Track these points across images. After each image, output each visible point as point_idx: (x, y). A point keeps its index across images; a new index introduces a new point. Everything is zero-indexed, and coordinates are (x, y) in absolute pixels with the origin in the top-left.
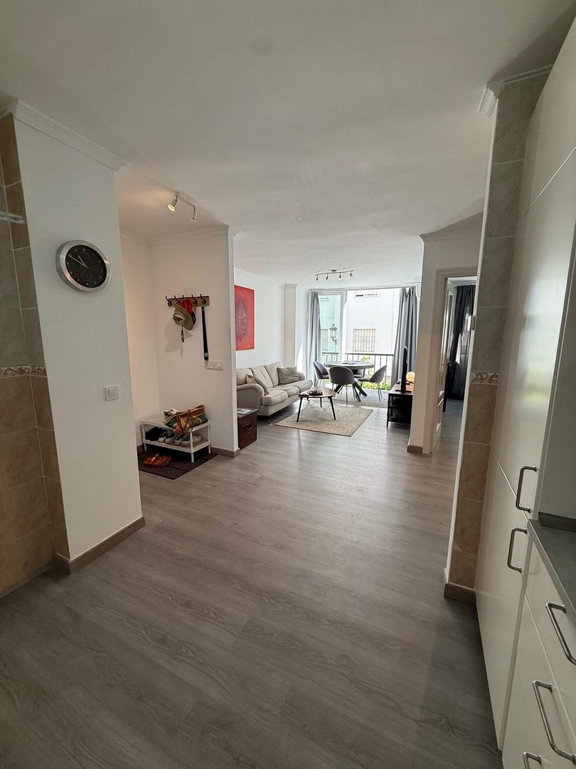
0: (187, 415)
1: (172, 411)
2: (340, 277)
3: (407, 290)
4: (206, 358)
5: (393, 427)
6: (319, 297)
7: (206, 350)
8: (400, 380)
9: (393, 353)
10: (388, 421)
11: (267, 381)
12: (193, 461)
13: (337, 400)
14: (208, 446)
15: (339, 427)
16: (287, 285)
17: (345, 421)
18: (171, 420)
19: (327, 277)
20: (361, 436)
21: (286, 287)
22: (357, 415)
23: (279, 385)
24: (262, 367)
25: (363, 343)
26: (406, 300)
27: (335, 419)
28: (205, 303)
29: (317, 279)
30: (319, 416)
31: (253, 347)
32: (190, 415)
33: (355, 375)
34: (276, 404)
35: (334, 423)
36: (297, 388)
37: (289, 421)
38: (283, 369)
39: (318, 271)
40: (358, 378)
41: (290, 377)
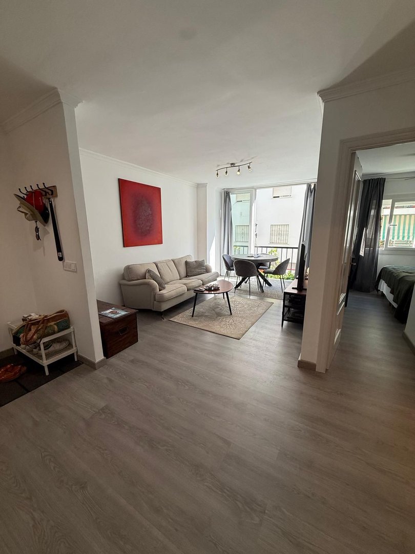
0: (45, 320)
1: (30, 316)
2: (239, 171)
3: (312, 186)
4: (61, 259)
5: (288, 326)
6: (231, 195)
7: (59, 249)
9: (298, 247)
10: (283, 320)
11: (171, 274)
12: (47, 373)
13: (242, 290)
14: (73, 354)
15: (231, 324)
16: (198, 184)
17: (240, 317)
18: (20, 328)
19: (226, 172)
20: (251, 339)
21: (197, 186)
22: (255, 309)
23: (186, 277)
24: (169, 261)
25: (278, 236)
26: (311, 195)
27: (231, 314)
28: (52, 194)
29: (217, 174)
30: (217, 310)
31: (160, 242)
32: (43, 323)
33: (261, 267)
34: (169, 299)
35: (230, 320)
36: (200, 280)
37: (185, 316)
38: (192, 262)
39: (218, 166)
40: (264, 269)
41: (197, 270)
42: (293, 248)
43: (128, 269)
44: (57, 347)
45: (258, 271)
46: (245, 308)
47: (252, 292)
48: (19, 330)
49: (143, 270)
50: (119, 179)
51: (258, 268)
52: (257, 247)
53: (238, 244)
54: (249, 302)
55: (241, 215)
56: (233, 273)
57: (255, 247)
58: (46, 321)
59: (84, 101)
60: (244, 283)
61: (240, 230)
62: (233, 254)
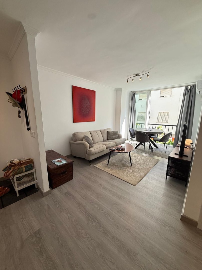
1: (14, 160)
2: (141, 78)
3: (189, 87)
4: (28, 129)
5: (170, 179)
6: (136, 96)
7: (28, 124)
8: (180, 144)
9: (177, 125)
10: (167, 175)
11: (99, 138)
12: (18, 195)
13: (139, 149)
14: (35, 184)
15: (131, 173)
16: (117, 89)
17: (137, 168)
18: (6, 168)
19: (133, 80)
20: (144, 187)
21: (117, 90)
22: (147, 163)
23: (107, 140)
24: (98, 131)
25: (162, 118)
26: (188, 93)
27: (131, 166)
28: (24, 91)
29: (127, 81)
30: (123, 162)
31: (94, 120)
32: (18, 165)
33: (152, 136)
34: (95, 154)
35: (130, 170)
36: (114, 143)
37: (103, 164)
38: (111, 132)
39: (128, 76)
40: (153, 138)
41: (114, 137)
42: (173, 126)
43: (74, 135)
44: (26, 179)
45: (150, 139)
46: (141, 162)
47: (146, 151)
48: (5, 169)
49: (82, 136)
50: (72, 86)
51: (150, 137)
52: (150, 124)
53: (139, 122)
54: (143, 158)
55: (141, 107)
56: (135, 139)
57: (149, 124)
58: (19, 165)
59: (40, 32)
60: (141, 145)
61: (140, 114)
62: (135, 128)
